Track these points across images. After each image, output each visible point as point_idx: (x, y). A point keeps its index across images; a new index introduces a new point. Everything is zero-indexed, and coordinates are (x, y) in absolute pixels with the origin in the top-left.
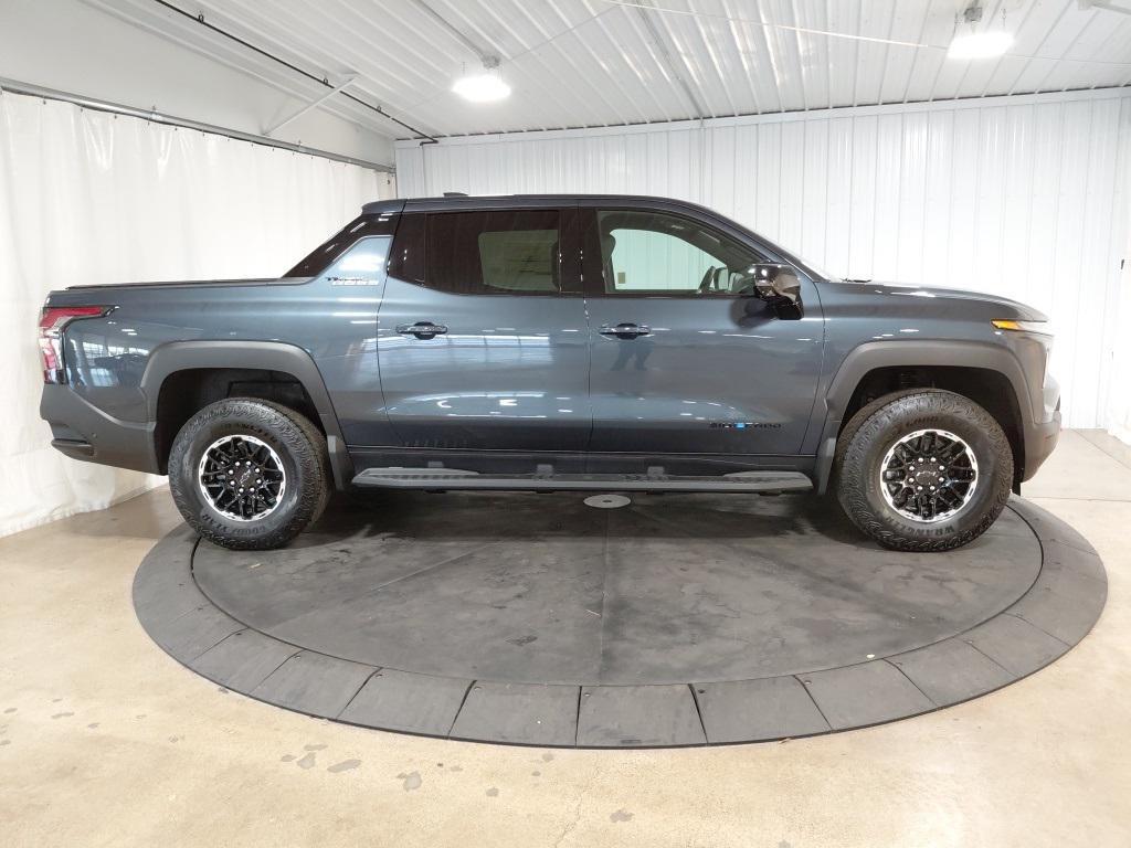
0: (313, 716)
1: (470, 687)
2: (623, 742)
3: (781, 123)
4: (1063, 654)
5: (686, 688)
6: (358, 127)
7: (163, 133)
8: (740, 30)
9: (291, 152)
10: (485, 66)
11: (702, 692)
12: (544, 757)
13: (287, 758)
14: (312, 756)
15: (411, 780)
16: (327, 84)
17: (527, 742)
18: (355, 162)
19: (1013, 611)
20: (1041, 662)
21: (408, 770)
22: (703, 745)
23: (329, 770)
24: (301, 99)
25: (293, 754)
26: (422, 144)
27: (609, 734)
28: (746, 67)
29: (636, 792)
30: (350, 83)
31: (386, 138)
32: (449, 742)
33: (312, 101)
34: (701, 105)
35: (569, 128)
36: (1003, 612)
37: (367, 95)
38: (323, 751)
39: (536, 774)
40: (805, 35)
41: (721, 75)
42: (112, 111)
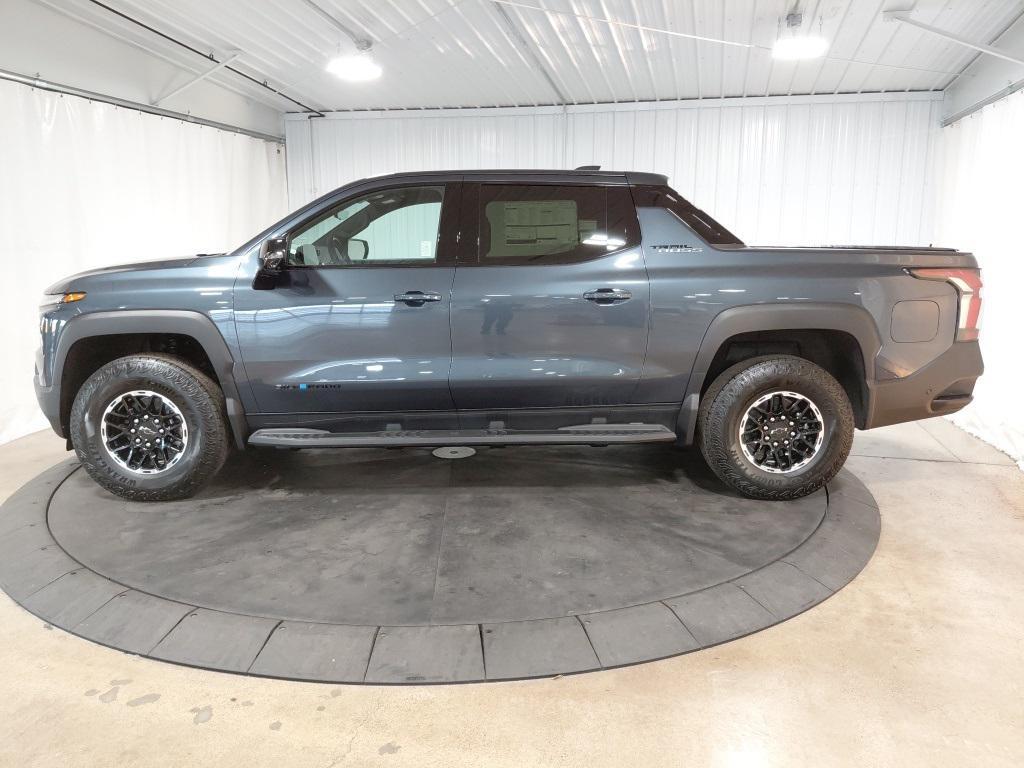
0: (127, 652)
1: (277, 626)
2: (409, 679)
3: (635, 111)
4: (827, 599)
5: (476, 627)
6: (248, 100)
7: (48, 100)
8: (589, 25)
10: (358, 48)
11: (489, 632)
12: (332, 693)
13: (91, 692)
14: (115, 691)
15: (202, 714)
16: (212, 59)
17: (319, 678)
18: (244, 132)
19: (789, 559)
20: (803, 606)
21: (201, 705)
22: (482, 681)
23: (128, 704)
24: (189, 71)
25: (99, 688)
26: (310, 117)
27: (397, 671)
28: (598, 59)
29: (409, 726)
31: (276, 111)
32: (248, 678)
33: (200, 73)
34: (563, 93)
35: (445, 108)
36: (778, 560)
37: (256, 72)
38: (128, 685)
39: (321, 709)
40: (648, 33)
41: (576, 64)
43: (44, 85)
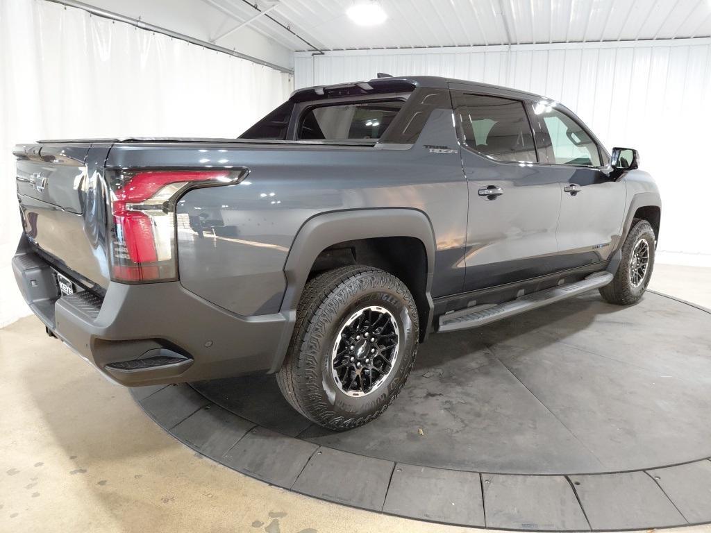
2: (523, 525)
3: (565, 50)
9: (229, 55)
13: (257, 524)
14: (275, 523)
16: (256, 8)
18: (269, 65)
24: (235, 19)
25: (261, 520)
26: (313, 54)
30: (272, 9)
31: (290, 50)
32: (382, 515)
33: (243, 20)
34: (511, 34)
35: (416, 47)
37: (282, 17)
38: (284, 518)
42: (112, 18)
43: (144, 26)
